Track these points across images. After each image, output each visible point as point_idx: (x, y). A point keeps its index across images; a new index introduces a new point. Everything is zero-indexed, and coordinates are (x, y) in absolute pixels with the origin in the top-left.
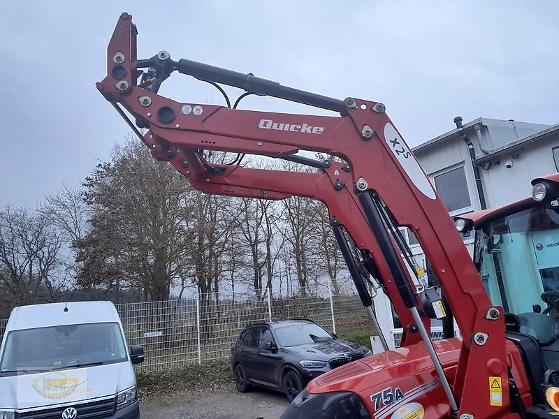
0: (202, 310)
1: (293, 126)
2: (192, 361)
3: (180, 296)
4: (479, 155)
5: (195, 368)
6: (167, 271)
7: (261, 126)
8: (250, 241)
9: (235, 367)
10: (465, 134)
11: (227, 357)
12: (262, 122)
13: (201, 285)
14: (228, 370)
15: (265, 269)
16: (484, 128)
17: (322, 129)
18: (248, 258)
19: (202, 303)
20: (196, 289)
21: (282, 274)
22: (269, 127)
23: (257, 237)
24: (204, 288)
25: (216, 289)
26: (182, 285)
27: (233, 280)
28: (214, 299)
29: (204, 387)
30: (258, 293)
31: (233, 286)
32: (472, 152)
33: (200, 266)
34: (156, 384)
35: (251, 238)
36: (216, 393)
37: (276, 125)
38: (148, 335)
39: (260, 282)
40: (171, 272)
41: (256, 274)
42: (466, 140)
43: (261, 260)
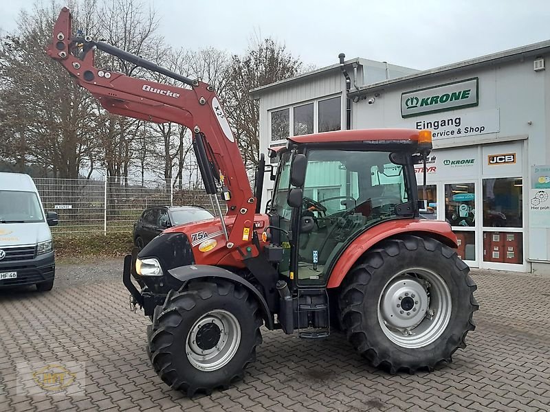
0: (110, 190)
1: (162, 91)
2: (98, 232)
3: (89, 176)
4: (352, 89)
5: (101, 238)
6: (77, 152)
7: (144, 89)
8: (163, 131)
9: (135, 239)
10: (346, 69)
11: (131, 232)
12: (145, 86)
13: (110, 169)
14: (130, 242)
15: (176, 161)
16: (360, 67)
17: (178, 95)
18: (160, 147)
19: (110, 185)
20: (105, 171)
21: (192, 167)
22: (148, 90)
23: (170, 129)
24: (112, 172)
25: (126, 173)
26: (92, 166)
27: (143, 168)
28: (122, 182)
29: (107, 253)
30: (168, 182)
31: (143, 173)
32: (348, 85)
33: (110, 152)
34: (65, 248)
35: (164, 128)
36: (118, 258)
37: (152, 89)
38: (58, 207)
39: (171, 172)
40: (80, 152)
41: (167, 164)
42: (346, 75)
43: (172, 152)
